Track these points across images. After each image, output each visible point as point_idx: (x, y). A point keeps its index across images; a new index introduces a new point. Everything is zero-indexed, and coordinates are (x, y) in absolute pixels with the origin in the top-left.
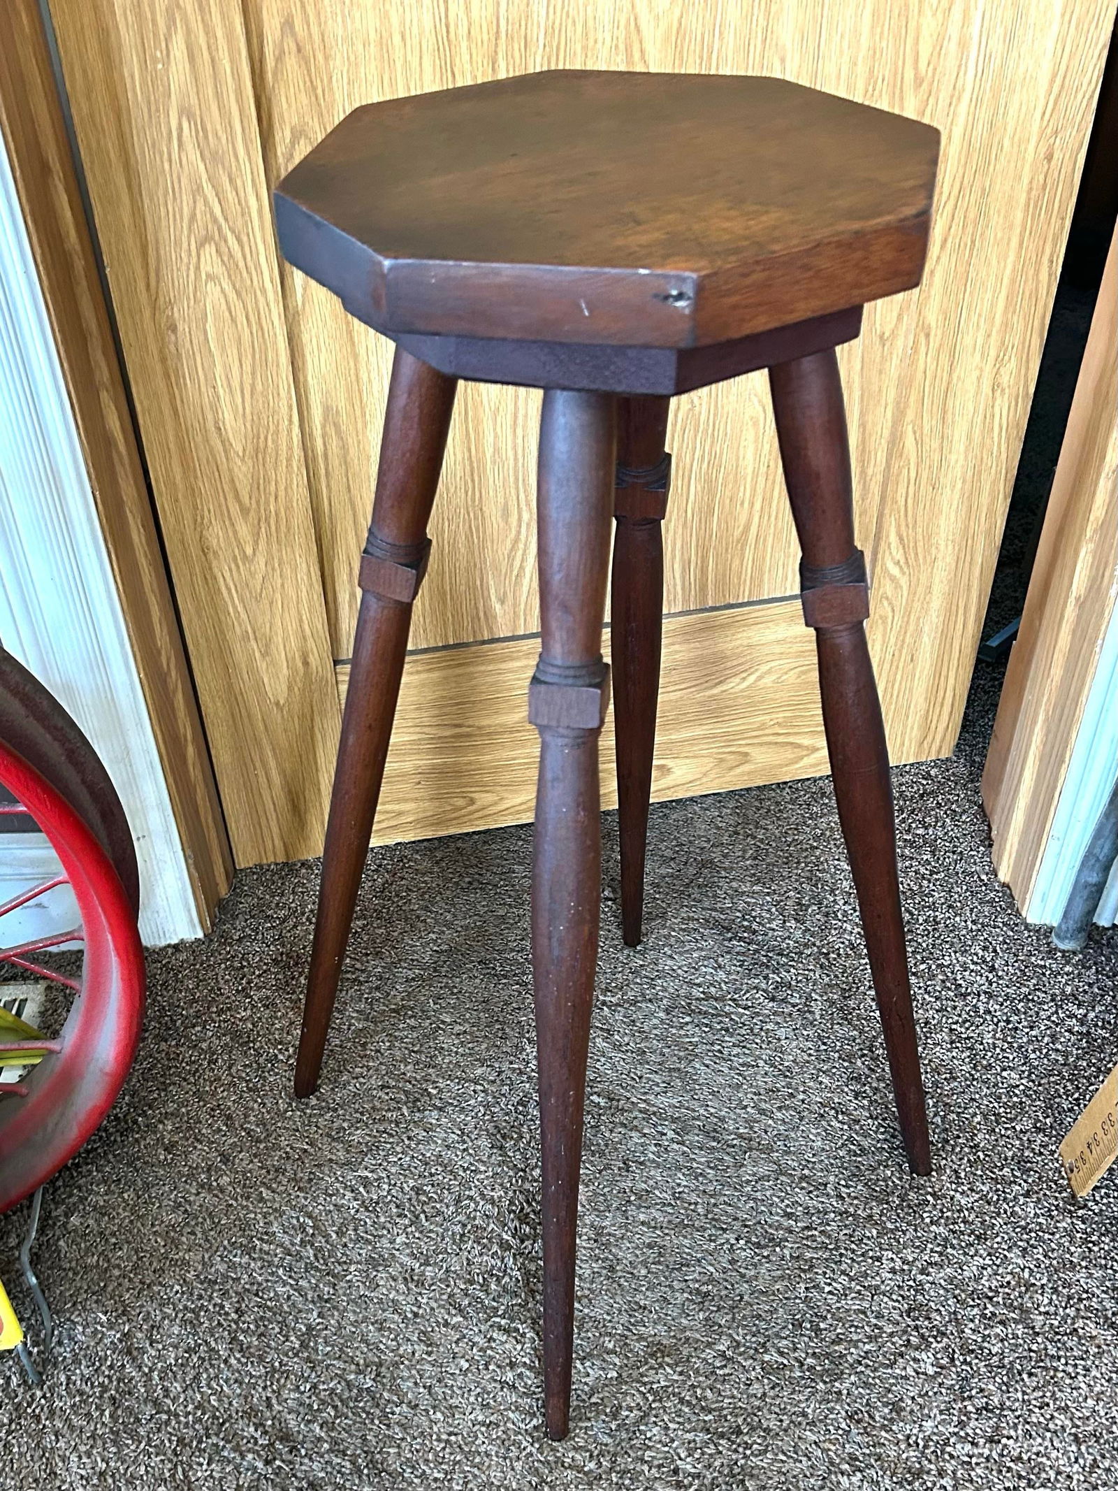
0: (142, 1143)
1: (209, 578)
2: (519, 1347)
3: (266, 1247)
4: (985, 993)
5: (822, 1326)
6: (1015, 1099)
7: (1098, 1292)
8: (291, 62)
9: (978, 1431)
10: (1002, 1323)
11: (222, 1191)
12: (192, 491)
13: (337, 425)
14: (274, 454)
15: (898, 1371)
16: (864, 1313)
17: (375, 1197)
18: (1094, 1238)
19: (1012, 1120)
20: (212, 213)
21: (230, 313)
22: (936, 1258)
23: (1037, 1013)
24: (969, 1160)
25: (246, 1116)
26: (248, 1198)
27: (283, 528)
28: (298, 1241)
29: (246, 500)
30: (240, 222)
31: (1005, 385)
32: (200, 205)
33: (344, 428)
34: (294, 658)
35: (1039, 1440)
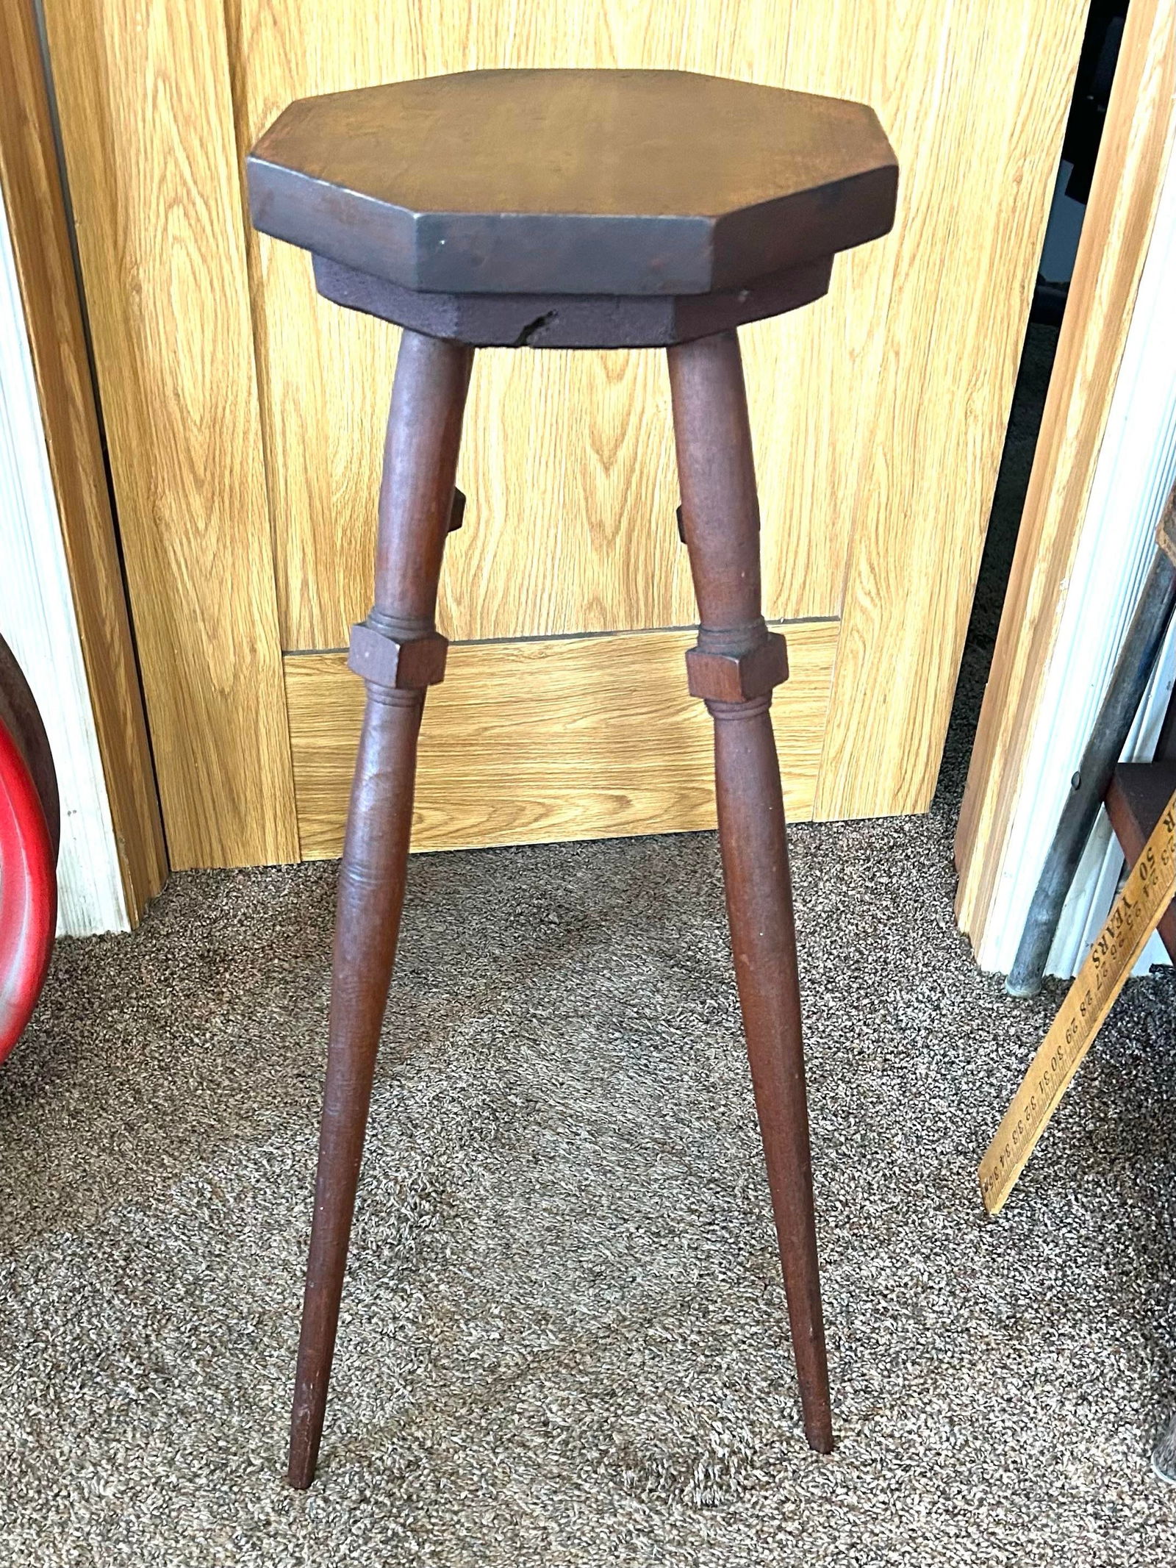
0: (47, 1108)
1: (159, 549)
2: (404, 1304)
3: (161, 1207)
4: (926, 1029)
5: (711, 1308)
6: (940, 1124)
7: (996, 1298)
8: (267, 33)
9: (853, 1409)
10: (894, 1318)
11: (123, 1155)
12: (148, 459)
13: (296, 403)
14: (231, 425)
15: (781, 1352)
16: (756, 1301)
17: (278, 1171)
18: (999, 1251)
19: (933, 1142)
20: (181, 177)
21: (194, 273)
22: (836, 1257)
23: (977, 1050)
24: (884, 1175)
25: (155, 1091)
26: (148, 1163)
27: (237, 504)
28: (194, 1203)
29: (201, 471)
30: (208, 188)
31: (979, 413)
32: (171, 167)
33: (303, 404)
34: (241, 644)
35: (913, 1420)
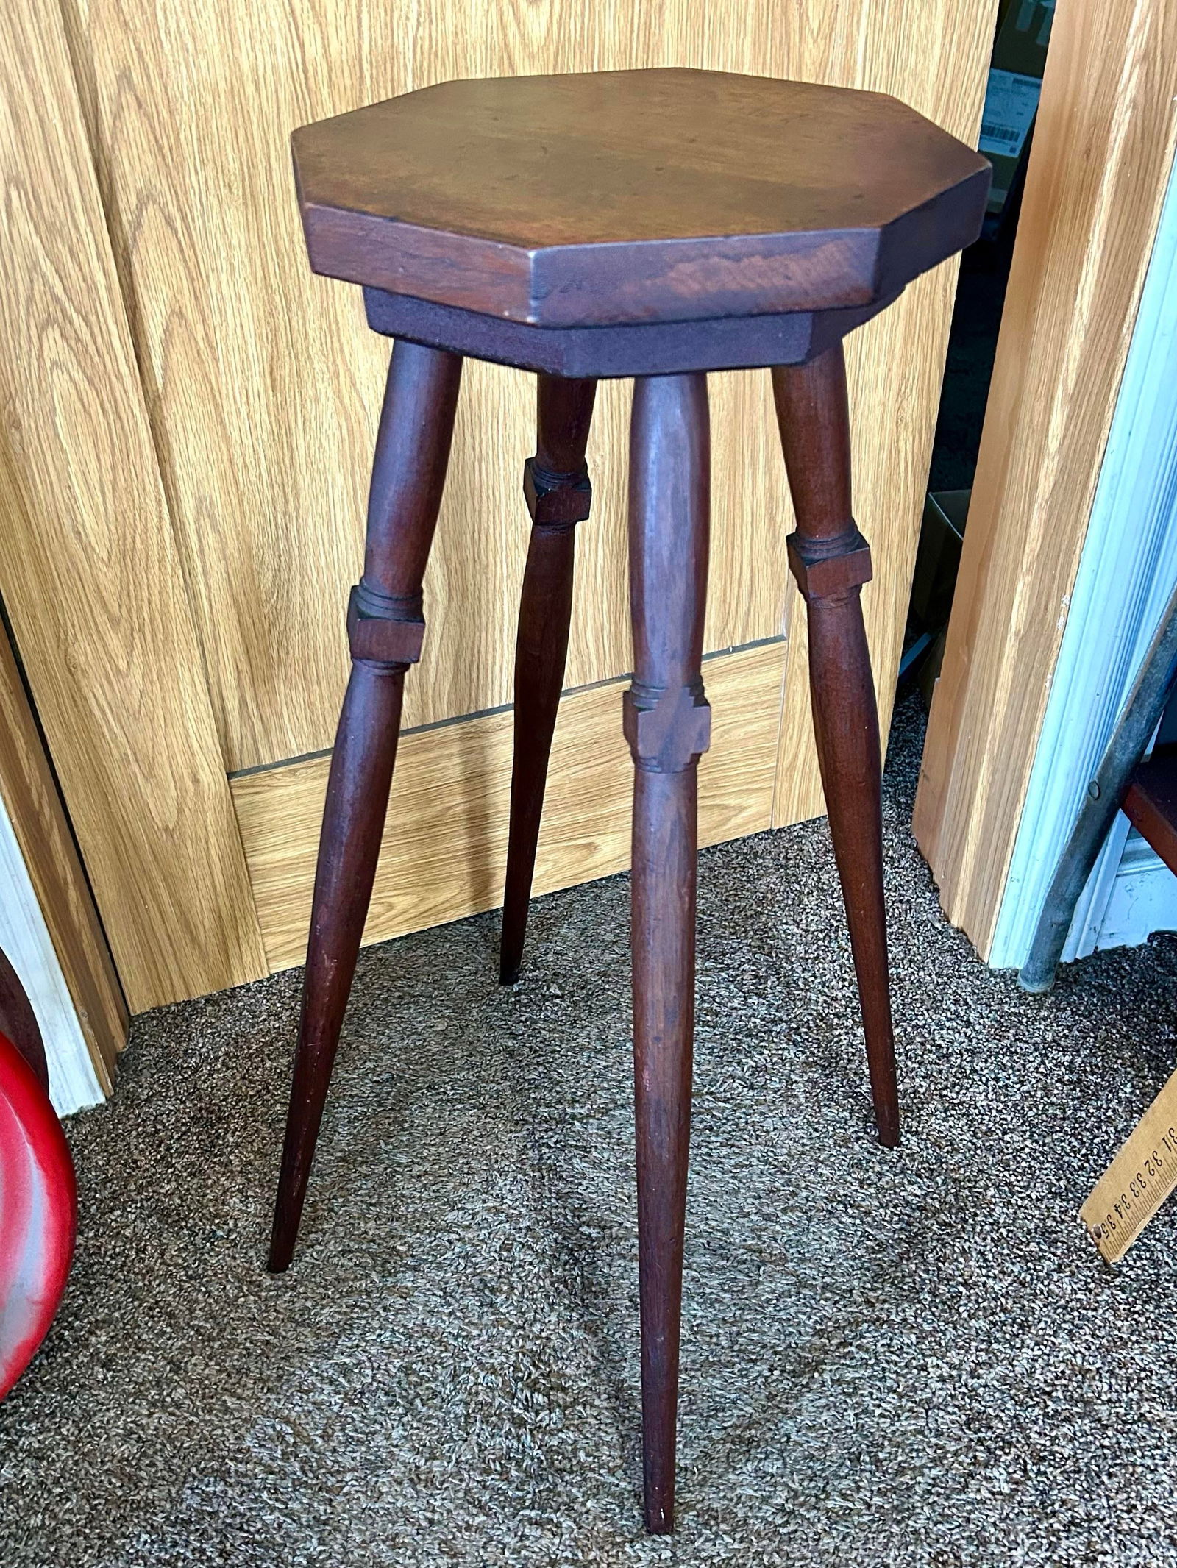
0: (75, 1362)
1: (78, 699)
2: (557, 1541)
3: (242, 1468)
4: (967, 1050)
5: (881, 1456)
6: (1024, 1164)
7: (1155, 1368)
8: (131, 118)
9: (1071, 1551)
10: (1067, 1420)
11: (178, 1406)
12: (52, 606)
13: (212, 518)
14: (144, 555)
15: (972, 1495)
16: (921, 1432)
17: (359, 1386)
18: (1138, 1308)
19: (1026, 1188)
20: (53, 294)
21: (81, 400)
22: (983, 1357)
23: (1024, 1066)
24: (992, 1239)
25: (191, 1311)
26: (210, 1411)
27: (160, 637)
28: (278, 1454)
29: (115, 610)
30: (86, 301)
31: (908, 419)
32: (38, 286)
33: (220, 519)
34: (182, 778)
35: (1136, 1550)
